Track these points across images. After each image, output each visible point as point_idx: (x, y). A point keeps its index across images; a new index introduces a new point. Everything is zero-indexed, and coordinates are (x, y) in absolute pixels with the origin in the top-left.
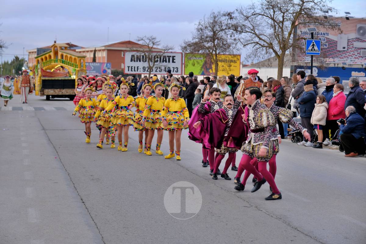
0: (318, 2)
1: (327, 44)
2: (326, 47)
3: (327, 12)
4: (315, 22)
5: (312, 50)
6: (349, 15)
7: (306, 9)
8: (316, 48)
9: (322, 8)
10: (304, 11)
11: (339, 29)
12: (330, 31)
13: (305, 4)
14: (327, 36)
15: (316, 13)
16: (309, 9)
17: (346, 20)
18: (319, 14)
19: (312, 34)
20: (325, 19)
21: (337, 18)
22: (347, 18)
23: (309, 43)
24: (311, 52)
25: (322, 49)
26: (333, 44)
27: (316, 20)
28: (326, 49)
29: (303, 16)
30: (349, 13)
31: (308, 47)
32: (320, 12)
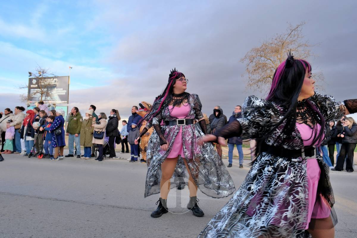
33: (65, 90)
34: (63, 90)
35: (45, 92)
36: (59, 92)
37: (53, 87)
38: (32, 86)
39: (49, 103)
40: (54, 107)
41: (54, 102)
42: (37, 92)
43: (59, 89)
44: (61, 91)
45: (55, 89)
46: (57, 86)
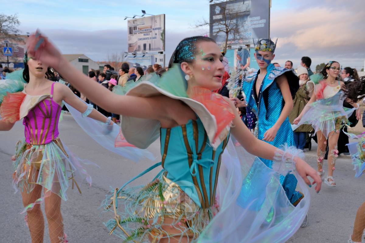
0: (10, 26)
1: (18, 50)
2: (17, 51)
3: (16, 32)
4: (10, 38)
5: (7, 53)
6: (29, 35)
7: (4, 30)
8: (9, 52)
9: (13, 29)
10: (2, 31)
11: (24, 42)
12: (19, 43)
13: (2, 27)
14: (17, 45)
15: (10, 32)
16: (5, 30)
17: (27, 37)
18: (11, 33)
19: (7, 44)
20: (15, 36)
21: (23, 36)
22: (28, 36)
23: (5, 49)
24: (8, 54)
25: (15, 53)
26: (21, 50)
27: (10, 36)
28: (17, 52)
29: (2, 34)
30: (28, 33)
31: (5, 51)
32: (12, 32)
33: (264, 19)
34: (261, 19)
35: (232, 29)
36: (255, 23)
37: (245, 15)
38: (215, 18)
39: (239, 43)
40: (248, 50)
41: (248, 41)
42: (220, 31)
43: (255, 18)
44: (257, 22)
45: (249, 19)
46: (251, 13)
